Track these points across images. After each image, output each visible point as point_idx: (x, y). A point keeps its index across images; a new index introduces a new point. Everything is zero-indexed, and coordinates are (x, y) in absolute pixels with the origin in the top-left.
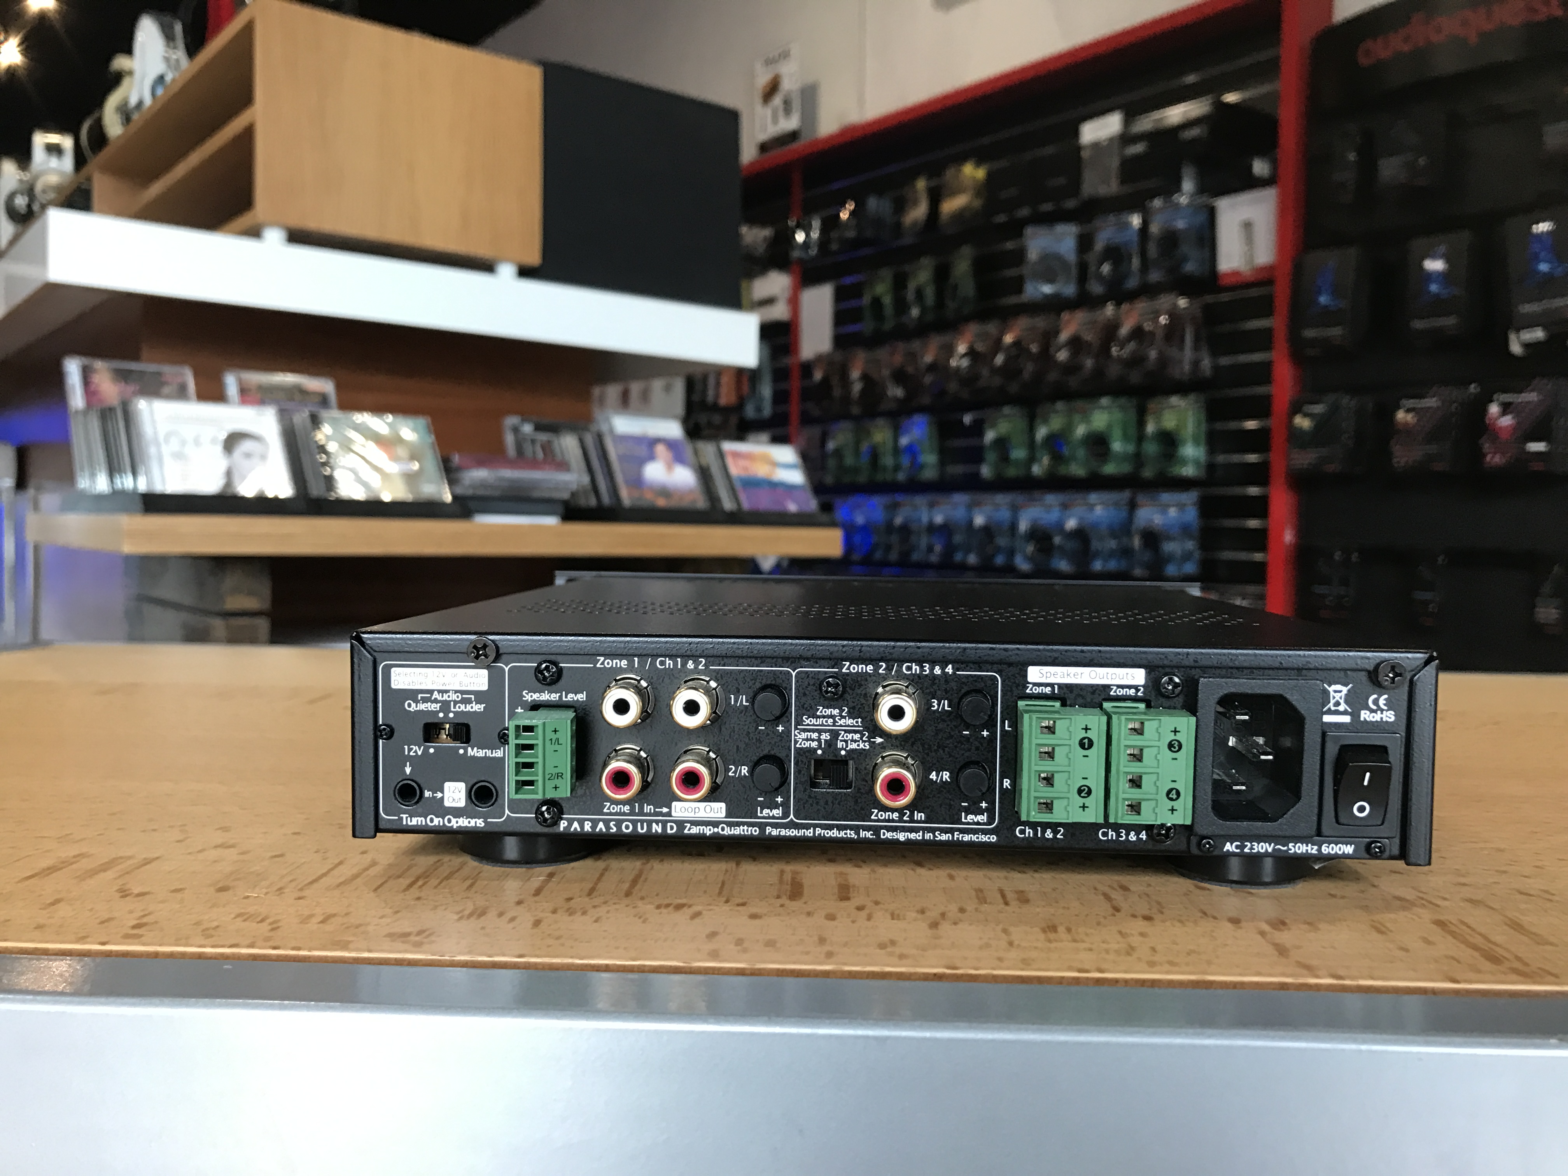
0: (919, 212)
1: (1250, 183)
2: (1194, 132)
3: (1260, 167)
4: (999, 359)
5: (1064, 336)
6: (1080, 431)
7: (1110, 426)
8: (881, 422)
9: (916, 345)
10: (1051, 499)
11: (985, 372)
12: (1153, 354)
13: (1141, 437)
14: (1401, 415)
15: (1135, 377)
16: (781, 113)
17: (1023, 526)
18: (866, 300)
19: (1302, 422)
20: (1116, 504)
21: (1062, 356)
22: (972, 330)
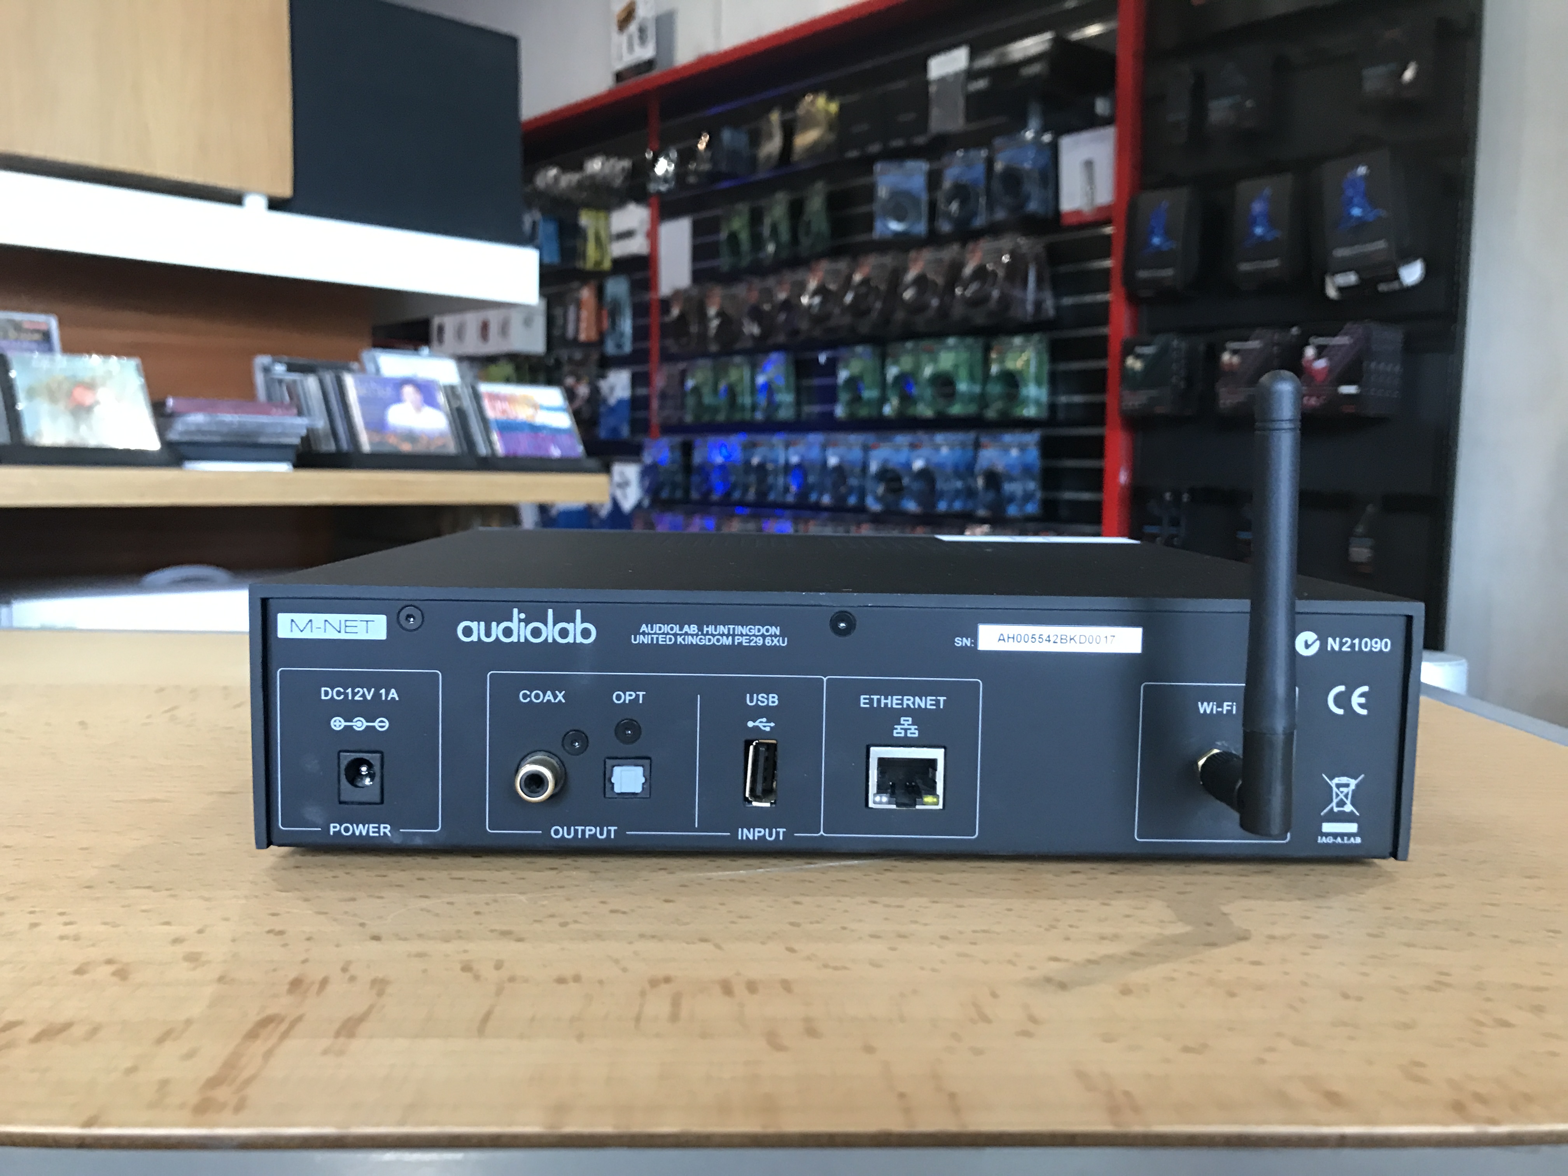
0: (773, 146)
1: (1091, 122)
2: (1035, 69)
3: (1102, 106)
4: (849, 298)
5: (911, 275)
6: (928, 371)
7: (956, 366)
8: (738, 359)
9: (771, 282)
10: (902, 439)
11: (837, 311)
12: (995, 294)
13: (986, 377)
14: (1226, 357)
15: (979, 318)
16: (636, 41)
17: (874, 467)
18: (723, 235)
19: (1134, 363)
20: (963, 445)
21: (908, 294)
22: (825, 266)
